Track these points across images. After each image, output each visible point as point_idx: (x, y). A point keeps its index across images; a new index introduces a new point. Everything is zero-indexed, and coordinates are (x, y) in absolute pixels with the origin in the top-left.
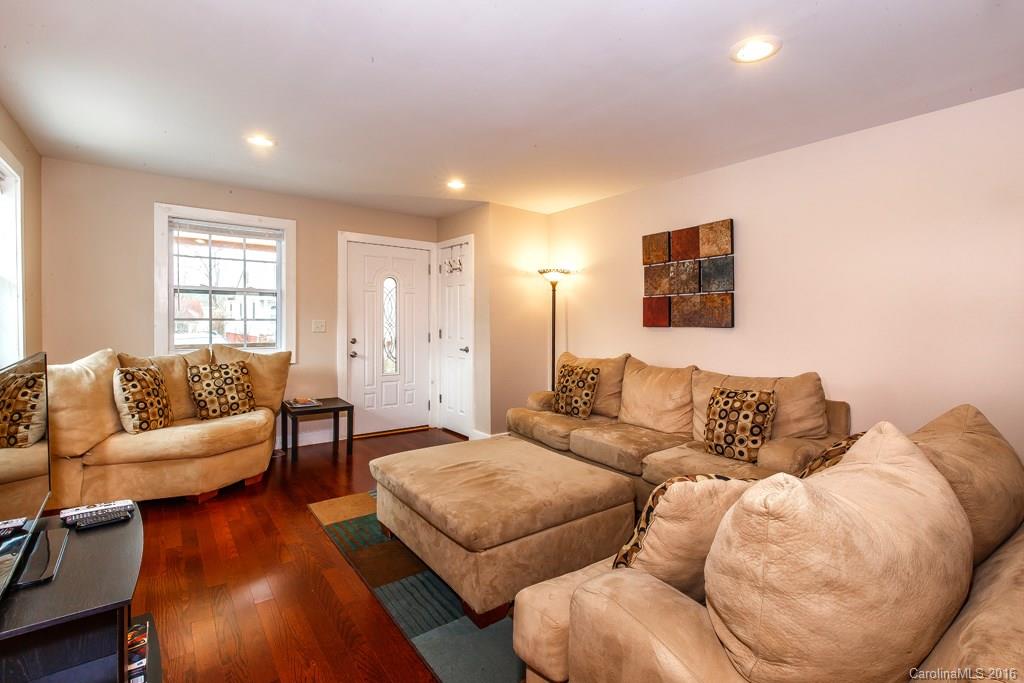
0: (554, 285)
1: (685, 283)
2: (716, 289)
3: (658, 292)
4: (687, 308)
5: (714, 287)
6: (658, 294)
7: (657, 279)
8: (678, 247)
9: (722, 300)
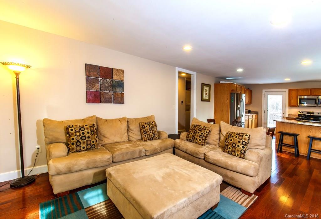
0: (17, 75)
1: (107, 87)
2: (118, 91)
3: (94, 89)
4: (107, 96)
5: (117, 90)
6: (94, 90)
7: (93, 84)
8: (103, 73)
9: (121, 95)
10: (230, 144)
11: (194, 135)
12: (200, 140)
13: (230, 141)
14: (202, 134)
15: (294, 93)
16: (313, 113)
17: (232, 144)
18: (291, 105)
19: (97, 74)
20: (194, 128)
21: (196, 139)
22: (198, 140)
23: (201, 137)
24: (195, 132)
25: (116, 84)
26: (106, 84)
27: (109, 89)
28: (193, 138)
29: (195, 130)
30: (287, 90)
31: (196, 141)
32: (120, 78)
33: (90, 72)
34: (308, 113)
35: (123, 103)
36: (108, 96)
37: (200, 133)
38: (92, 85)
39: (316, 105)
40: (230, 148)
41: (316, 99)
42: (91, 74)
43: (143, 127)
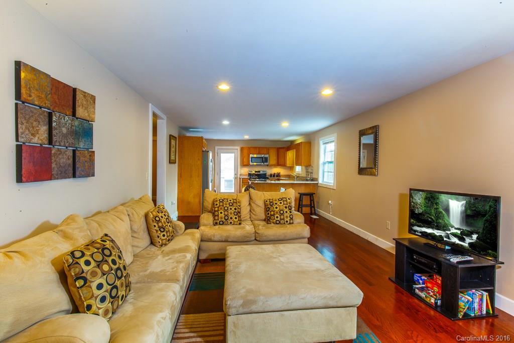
10: (277, 213)
11: (226, 213)
12: (236, 218)
13: (275, 209)
14: (235, 209)
15: (246, 151)
16: (259, 172)
17: (279, 212)
18: (244, 165)
19: (46, 97)
20: (221, 204)
21: (231, 218)
22: (234, 218)
23: (235, 214)
24: (226, 208)
25: (80, 129)
26: (64, 127)
27: (69, 140)
28: (226, 218)
29: (224, 206)
30: (239, 148)
31: (231, 221)
32: (89, 115)
33: (29, 88)
34: (256, 172)
35: (93, 175)
36: (64, 161)
37: (233, 209)
38: (33, 127)
39: (262, 164)
40: (277, 217)
41: (262, 158)
42: (33, 95)
43: (157, 219)
